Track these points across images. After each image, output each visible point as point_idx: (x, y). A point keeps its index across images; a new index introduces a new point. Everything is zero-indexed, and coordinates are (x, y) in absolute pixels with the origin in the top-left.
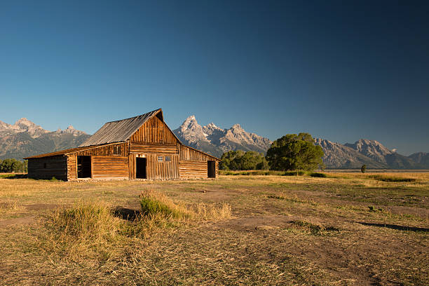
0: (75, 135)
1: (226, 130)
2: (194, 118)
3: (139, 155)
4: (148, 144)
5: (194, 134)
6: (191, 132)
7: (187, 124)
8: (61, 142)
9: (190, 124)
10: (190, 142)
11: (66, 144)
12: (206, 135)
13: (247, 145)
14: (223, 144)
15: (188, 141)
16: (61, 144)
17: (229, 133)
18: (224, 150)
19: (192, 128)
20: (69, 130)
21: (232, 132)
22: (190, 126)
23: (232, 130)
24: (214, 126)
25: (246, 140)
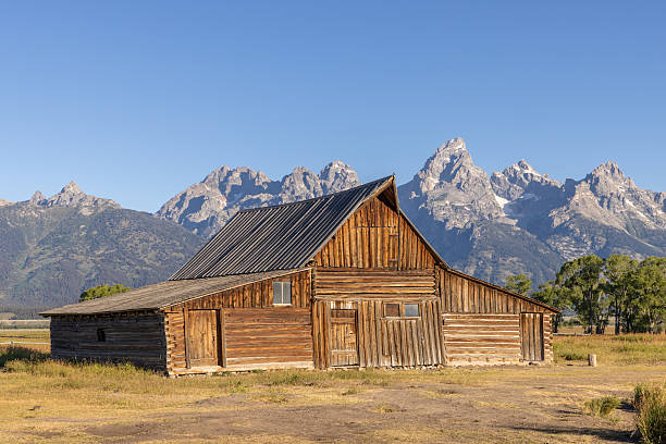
0: (86, 212)
1: (571, 186)
2: (460, 146)
3: (338, 303)
4: (360, 271)
5: (462, 199)
6: (454, 193)
7: (438, 166)
8: (44, 234)
9: (450, 166)
10: (449, 226)
11: (58, 241)
12: (502, 202)
13: (646, 233)
14: (563, 230)
15: (442, 225)
16: (42, 243)
17: (583, 193)
18: (569, 251)
19: (456, 180)
20: (66, 197)
21: (593, 189)
22: (447, 175)
23: (592, 180)
24: (529, 171)
25: (642, 216)
